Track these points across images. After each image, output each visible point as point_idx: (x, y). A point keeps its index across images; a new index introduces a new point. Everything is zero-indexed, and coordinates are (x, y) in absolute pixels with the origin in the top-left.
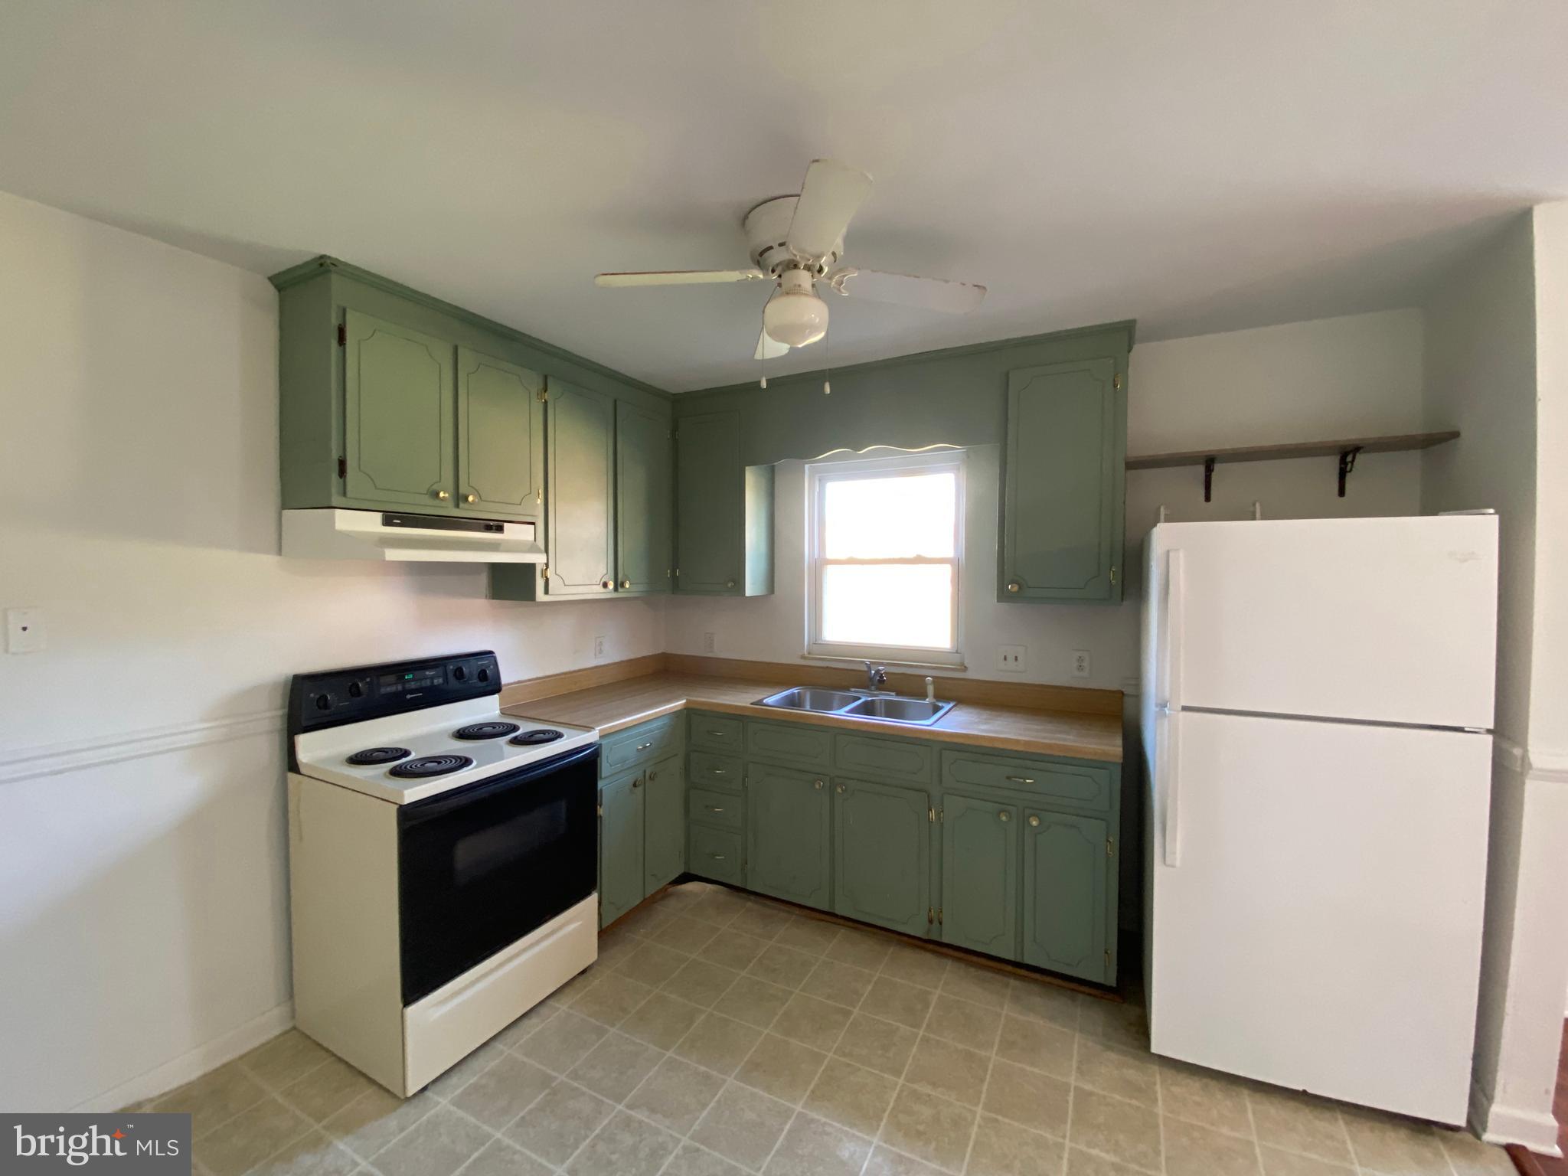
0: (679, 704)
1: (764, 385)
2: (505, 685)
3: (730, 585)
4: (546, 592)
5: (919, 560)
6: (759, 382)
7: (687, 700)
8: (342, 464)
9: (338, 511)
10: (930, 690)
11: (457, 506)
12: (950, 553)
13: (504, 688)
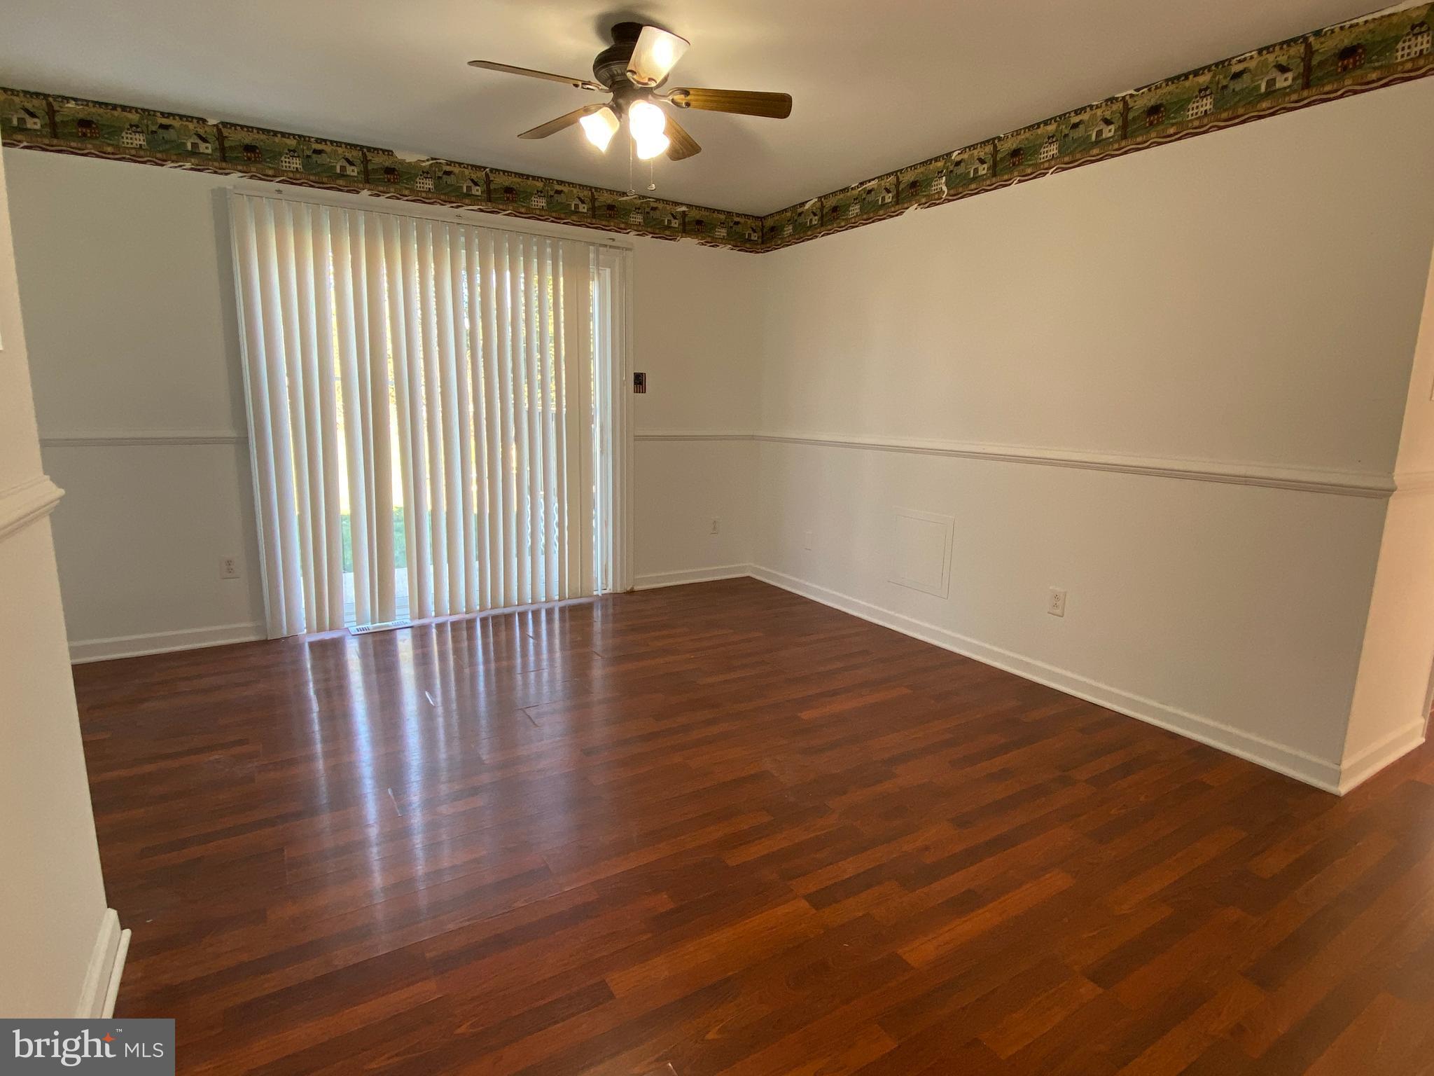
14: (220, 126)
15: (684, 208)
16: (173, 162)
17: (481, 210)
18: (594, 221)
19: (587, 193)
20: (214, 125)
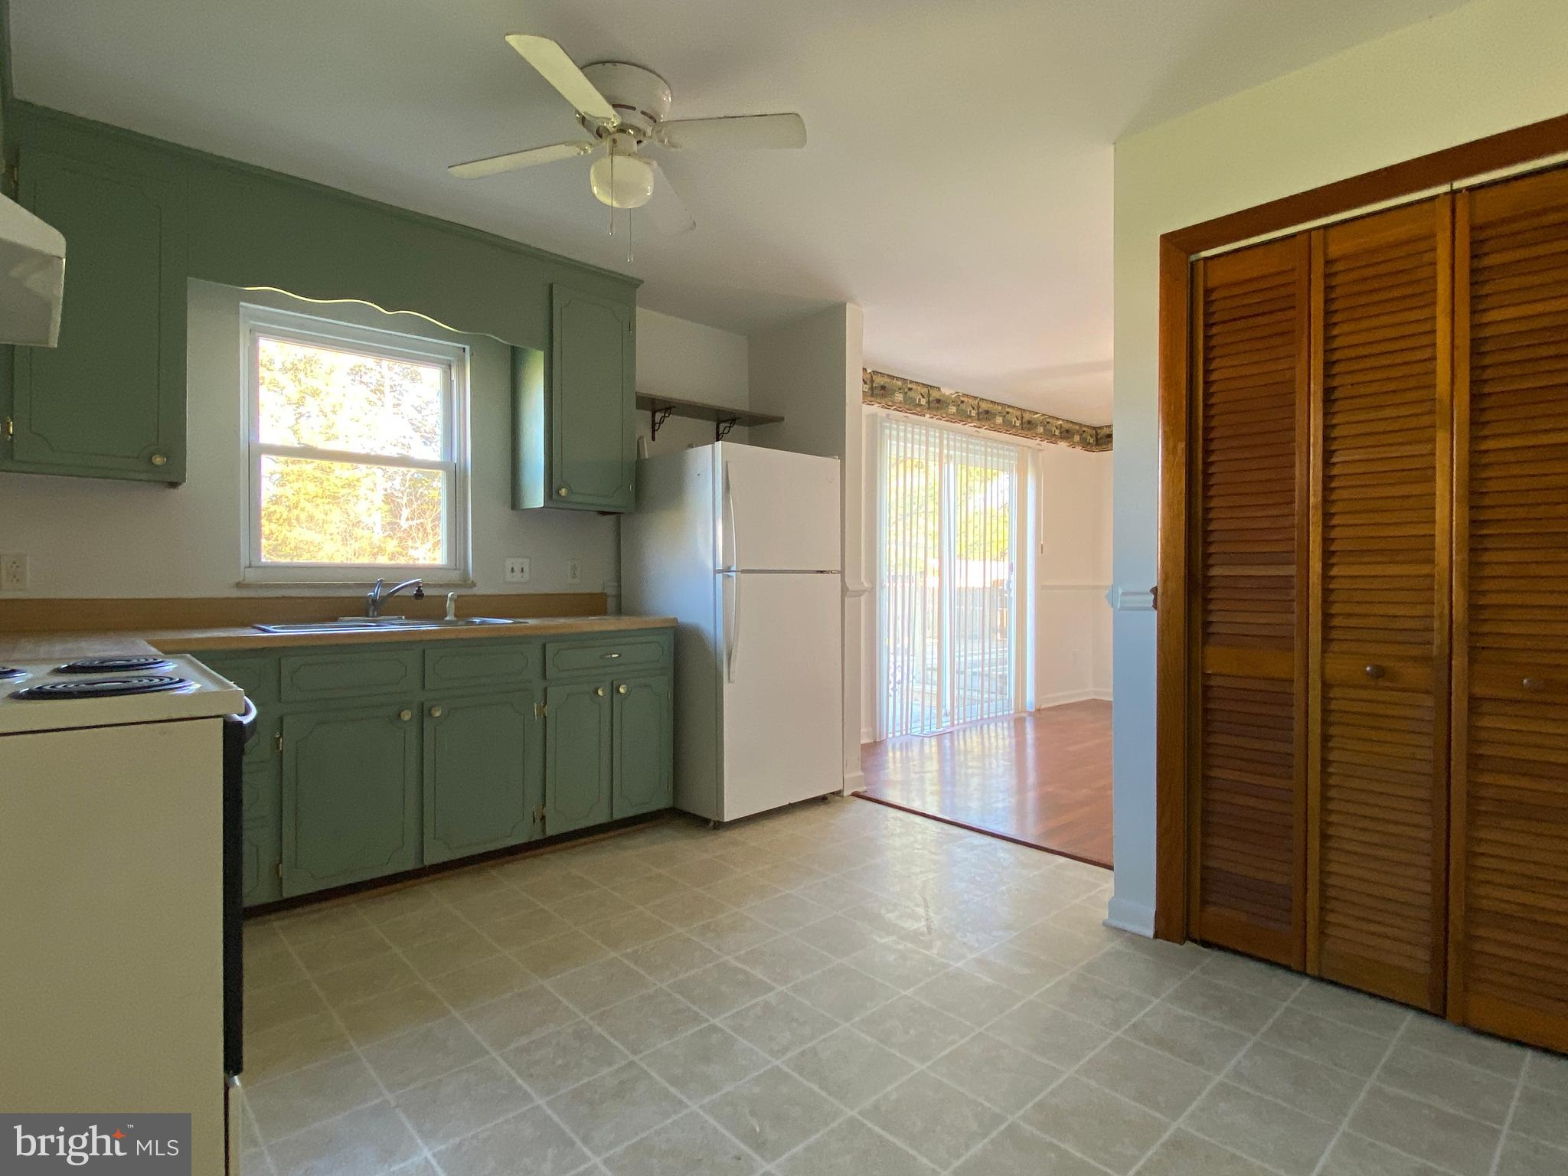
3: (158, 461)
5: (401, 462)
14: (872, 373)
15: (1060, 422)
17: (975, 426)
18: (1022, 432)
19: (1019, 413)
20: (870, 373)
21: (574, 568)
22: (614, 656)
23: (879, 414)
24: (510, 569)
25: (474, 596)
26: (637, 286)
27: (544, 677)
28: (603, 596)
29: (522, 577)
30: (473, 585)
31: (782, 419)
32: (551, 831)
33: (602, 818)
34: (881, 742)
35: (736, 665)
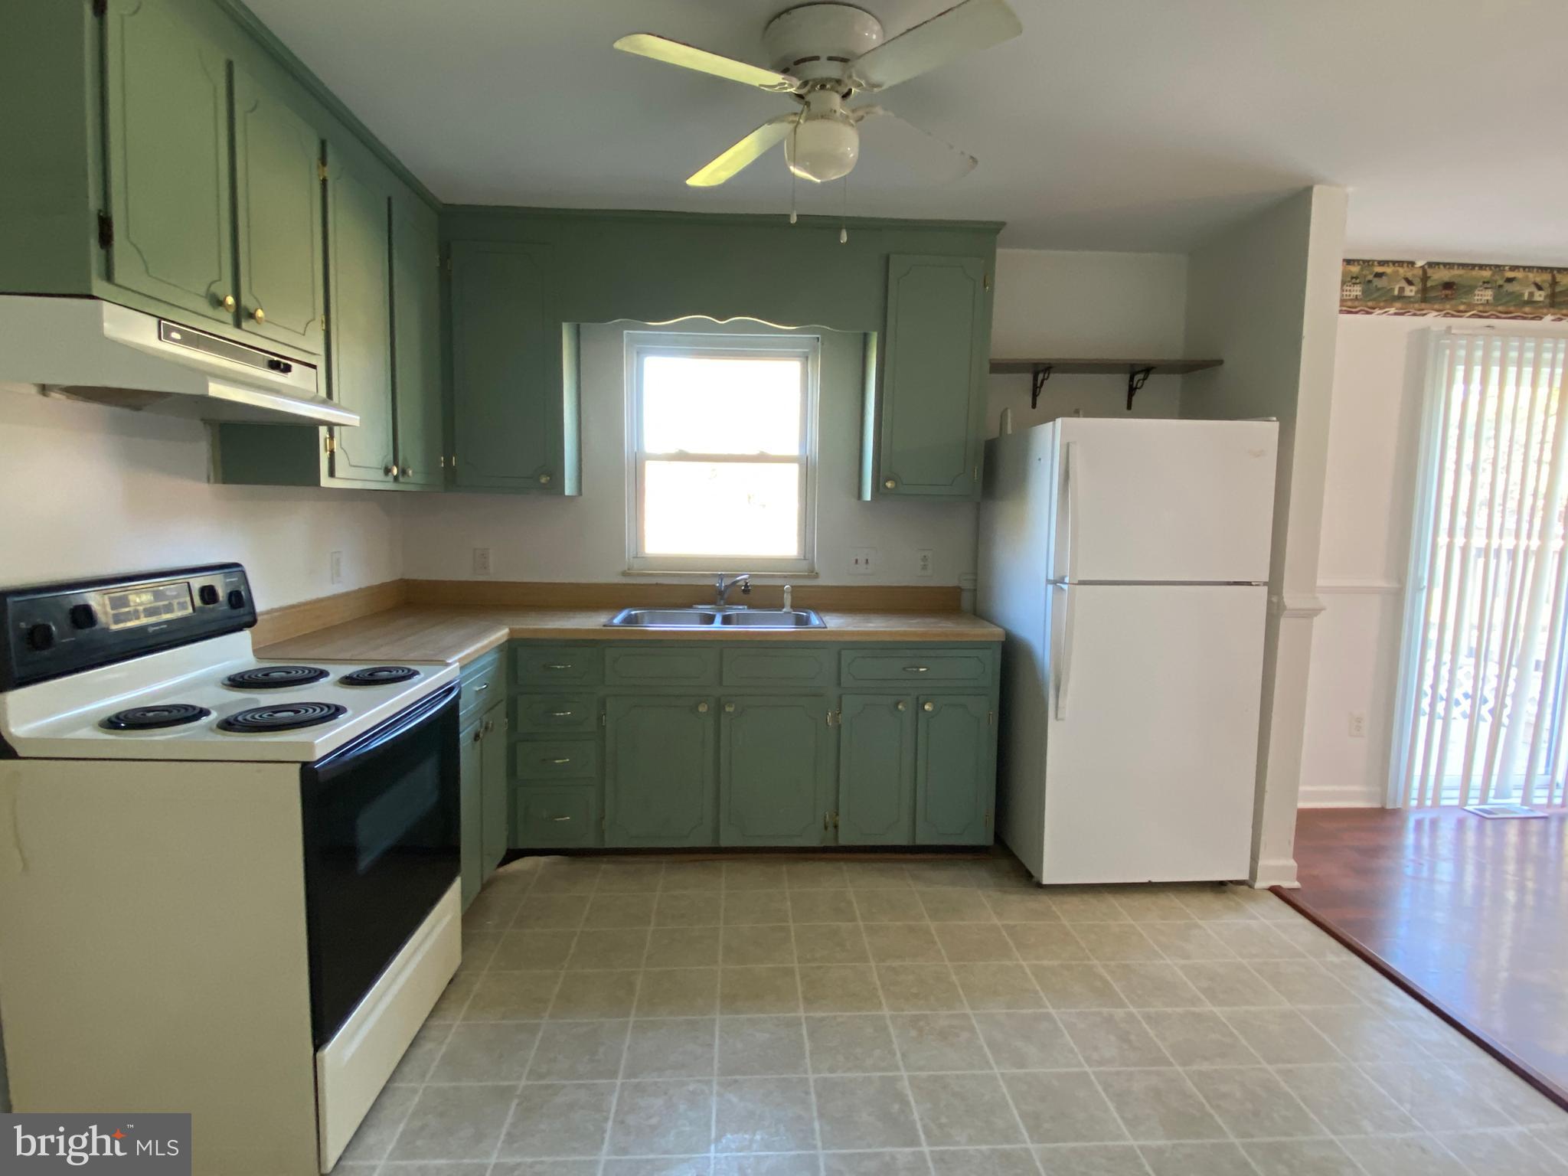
0: (501, 634)
1: (794, 220)
2: (263, 614)
3: (543, 480)
4: (332, 473)
5: (762, 458)
6: (788, 216)
7: (510, 629)
8: (105, 227)
9: (104, 302)
10: (788, 599)
11: (238, 325)
12: (794, 450)
13: (259, 618)
14: (1426, 267)
16: (1381, 308)
20: (1421, 267)
21: (925, 558)
22: (921, 670)
23: (1434, 329)
24: (854, 561)
25: (818, 587)
26: (998, 231)
27: (839, 684)
28: (956, 592)
29: (867, 569)
30: (817, 576)
31: (1220, 362)
32: (843, 841)
33: (901, 839)
34: (1395, 812)
35: (1068, 700)
